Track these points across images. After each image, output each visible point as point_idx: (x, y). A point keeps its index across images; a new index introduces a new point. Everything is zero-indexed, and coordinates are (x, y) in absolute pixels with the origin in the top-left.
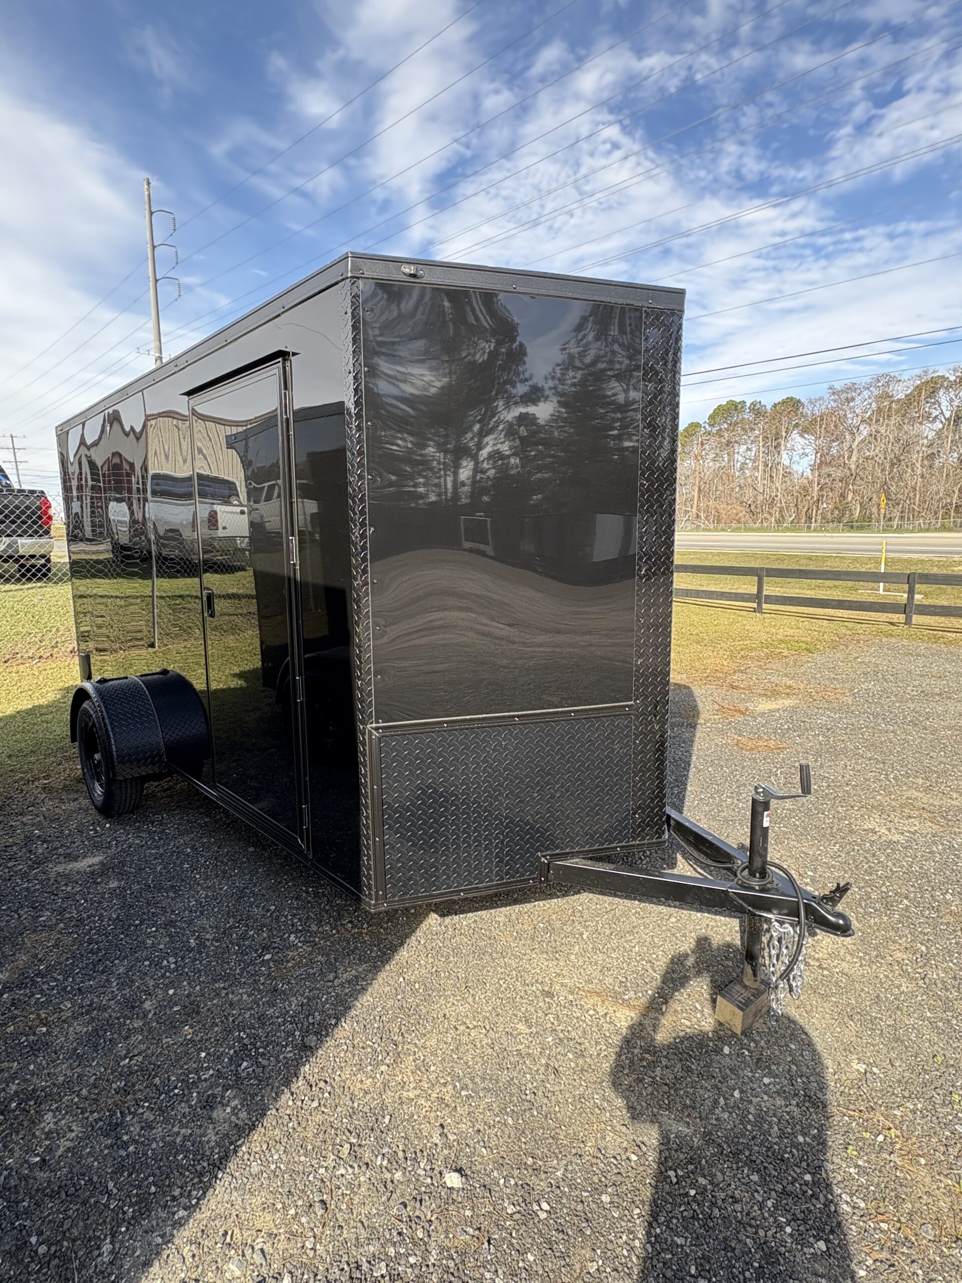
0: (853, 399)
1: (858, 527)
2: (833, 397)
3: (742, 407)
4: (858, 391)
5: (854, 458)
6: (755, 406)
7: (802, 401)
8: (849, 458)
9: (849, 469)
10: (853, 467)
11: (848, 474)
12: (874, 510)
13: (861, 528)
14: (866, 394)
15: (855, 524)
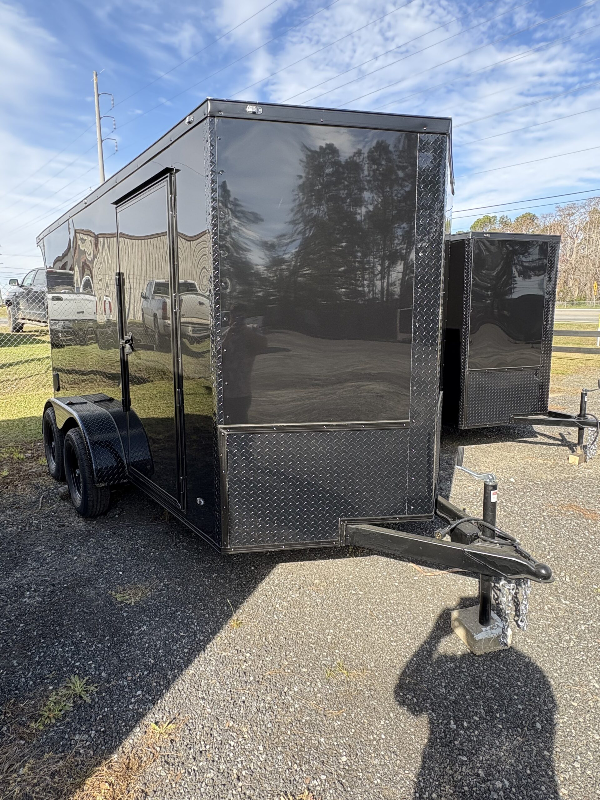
0: (573, 214)
1: (577, 304)
2: (559, 213)
3: (494, 220)
4: (577, 209)
5: (574, 256)
6: (503, 219)
7: (537, 215)
8: (571, 256)
9: (571, 264)
10: (573, 262)
11: (570, 268)
12: (588, 292)
13: (579, 305)
14: (582, 210)
15: (575, 302)
